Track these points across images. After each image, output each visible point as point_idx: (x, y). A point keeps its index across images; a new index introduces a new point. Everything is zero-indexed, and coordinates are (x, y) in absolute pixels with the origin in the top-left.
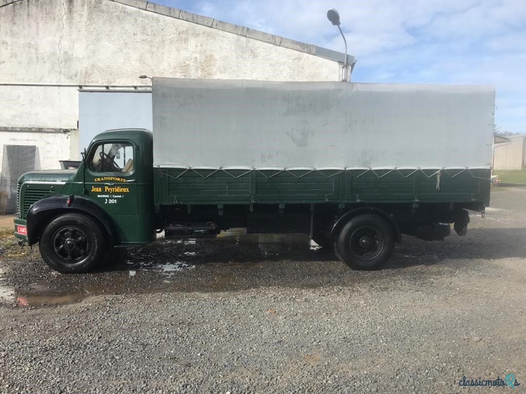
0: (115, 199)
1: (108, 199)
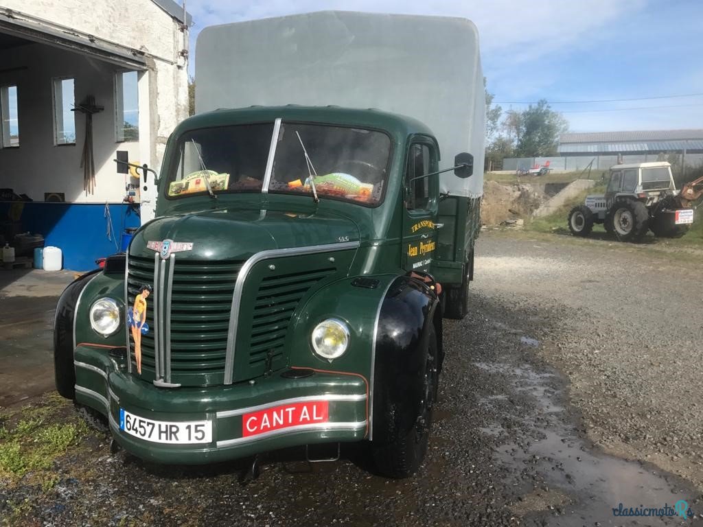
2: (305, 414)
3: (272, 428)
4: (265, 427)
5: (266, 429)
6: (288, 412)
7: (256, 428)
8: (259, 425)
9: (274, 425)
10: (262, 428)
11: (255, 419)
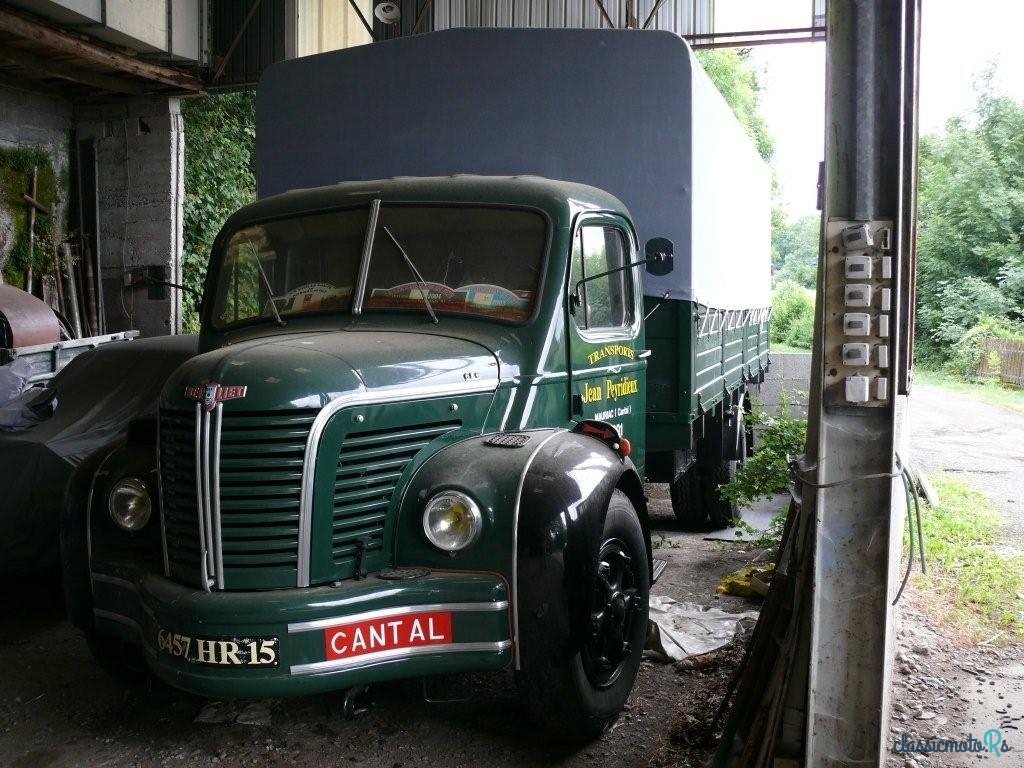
0: (620, 420)
2: (417, 631)
3: (369, 650)
4: (359, 647)
5: (359, 651)
6: (392, 627)
7: (345, 648)
8: (350, 645)
9: (372, 645)
10: (354, 649)
11: (344, 635)
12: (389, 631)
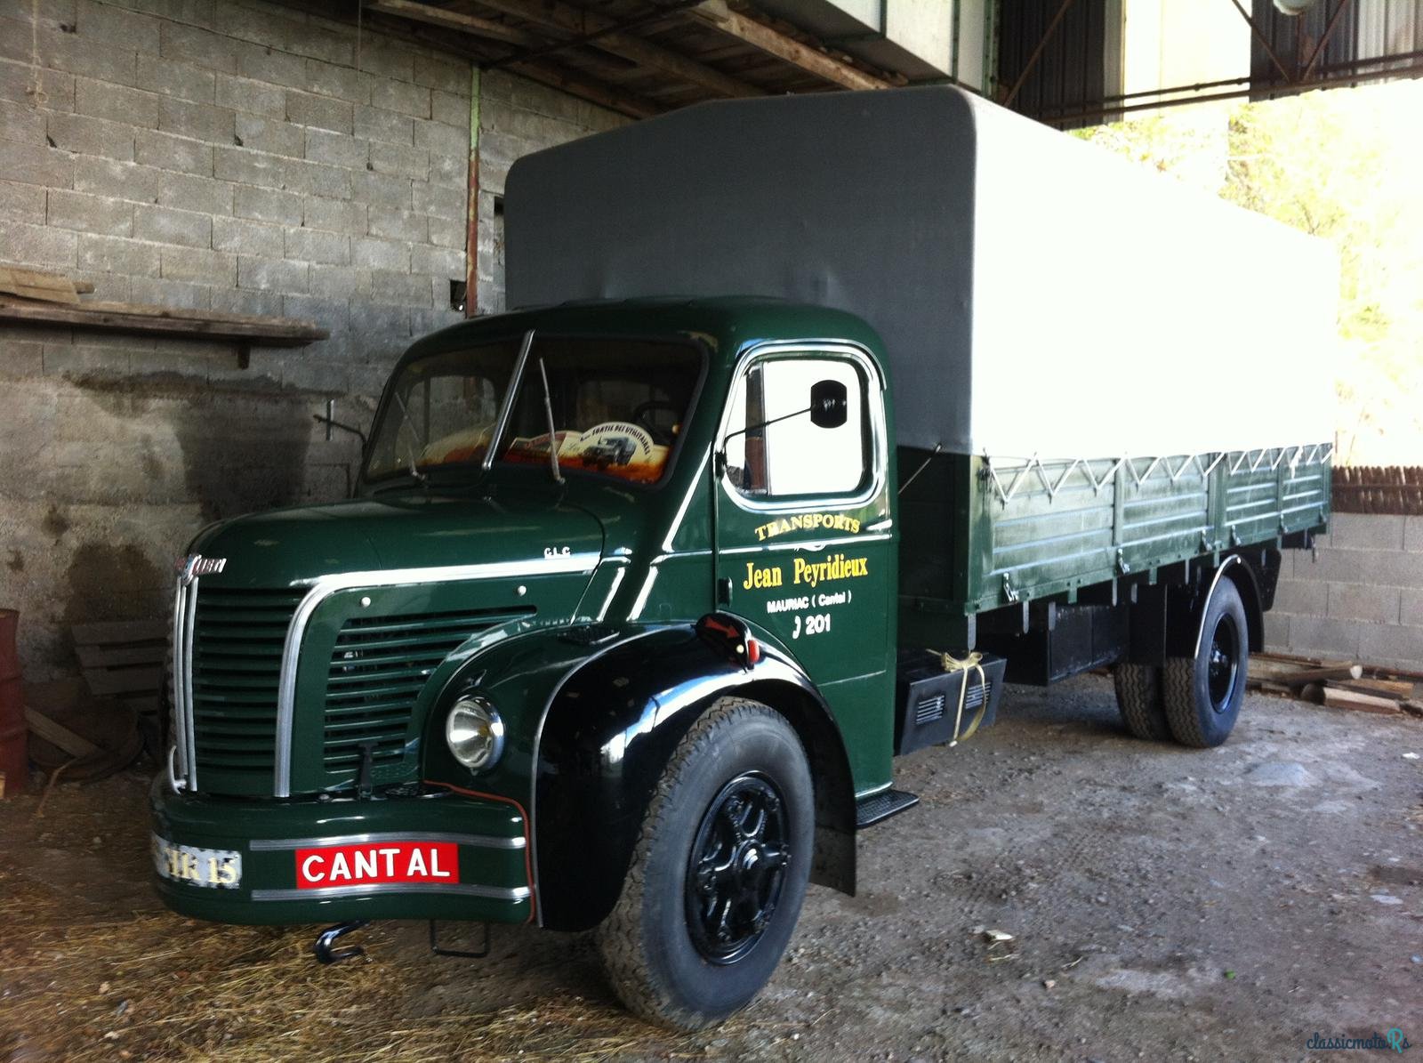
0: (823, 611)
1: (803, 613)
2: (417, 865)
3: (354, 881)
4: (340, 877)
5: (341, 880)
6: (385, 856)
7: (321, 876)
8: (328, 872)
9: (359, 875)
10: (333, 877)
11: (320, 860)
12: (382, 860)
